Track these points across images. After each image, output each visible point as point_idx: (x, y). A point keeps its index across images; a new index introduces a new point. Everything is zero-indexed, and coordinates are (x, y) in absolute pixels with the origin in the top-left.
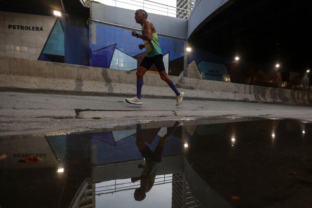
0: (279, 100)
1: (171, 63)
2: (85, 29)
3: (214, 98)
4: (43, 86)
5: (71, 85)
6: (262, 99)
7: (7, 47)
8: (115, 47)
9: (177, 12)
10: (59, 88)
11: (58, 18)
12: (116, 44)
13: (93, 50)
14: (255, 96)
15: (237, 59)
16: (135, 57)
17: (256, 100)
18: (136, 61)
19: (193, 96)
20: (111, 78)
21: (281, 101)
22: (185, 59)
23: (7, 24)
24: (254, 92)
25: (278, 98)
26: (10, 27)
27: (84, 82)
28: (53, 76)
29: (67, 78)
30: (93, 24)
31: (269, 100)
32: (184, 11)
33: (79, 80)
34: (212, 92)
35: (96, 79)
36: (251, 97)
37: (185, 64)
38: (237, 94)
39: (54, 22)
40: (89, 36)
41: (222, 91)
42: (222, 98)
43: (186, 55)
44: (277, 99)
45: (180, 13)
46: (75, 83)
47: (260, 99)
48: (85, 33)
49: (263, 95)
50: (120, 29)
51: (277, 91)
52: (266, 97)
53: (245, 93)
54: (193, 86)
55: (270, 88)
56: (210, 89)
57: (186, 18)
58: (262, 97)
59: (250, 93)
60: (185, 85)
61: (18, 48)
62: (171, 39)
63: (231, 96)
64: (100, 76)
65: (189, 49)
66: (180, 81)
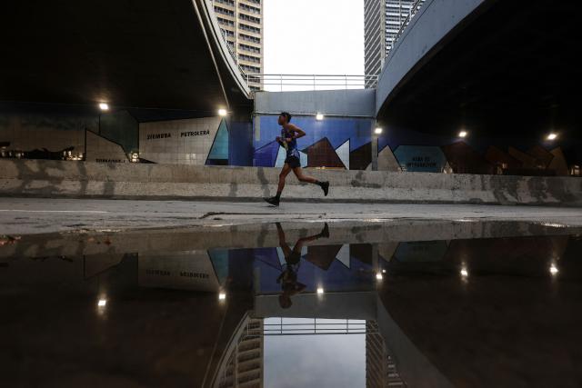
0: (551, 199)
1: (352, 154)
2: (249, 125)
3: (413, 199)
4: (200, 193)
5: (225, 190)
6: (511, 198)
7: (180, 156)
9: (366, 81)
10: (214, 194)
11: (223, 118)
13: (256, 148)
14: (495, 193)
15: (463, 134)
16: (304, 151)
17: (496, 200)
18: (305, 155)
19: (379, 198)
20: (267, 178)
21: (556, 201)
22: (374, 145)
23: (180, 131)
24: (493, 186)
25: (548, 194)
26: (182, 134)
27: (239, 186)
28: (208, 181)
29: (222, 182)
30: (257, 117)
31: (527, 199)
33: (234, 184)
34: (411, 190)
35: (251, 182)
36: (488, 196)
37: (374, 154)
38: (457, 191)
40: (253, 132)
41: (429, 187)
42: (428, 199)
43: (374, 139)
44: (545, 197)
45: (371, 82)
46: (229, 188)
47: (506, 199)
48: (249, 130)
49: (513, 191)
51: (545, 183)
52: (519, 194)
53: (473, 189)
54: (378, 182)
55: (528, 178)
56: (408, 186)
57: (374, 87)
58: (512, 194)
59: (484, 189)
60: (366, 182)
61: (188, 156)
62: (351, 119)
63: (445, 195)
64: (256, 177)
65: (379, 131)
66: (359, 176)
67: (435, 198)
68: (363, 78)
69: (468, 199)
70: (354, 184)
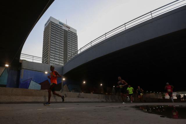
0: (114, 101)
6: (109, 101)
8: (31, 79)
11: (6, 67)
12: (32, 78)
13: (21, 81)
16: (40, 84)
17: (106, 101)
18: (40, 86)
21: (115, 101)
24: (105, 98)
30: (23, 69)
31: (111, 101)
32: (46, 60)
34: (90, 99)
36: (104, 100)
38: (99, 99)
39: (4, 69)
41: (94, 98)
50: (34, 71)
53: (102, 98)
65: (64, 79)
66: (79, 95)
67: (96, 101)
68: (42, 59)
69: (101, 101)
70: (78, 97)
